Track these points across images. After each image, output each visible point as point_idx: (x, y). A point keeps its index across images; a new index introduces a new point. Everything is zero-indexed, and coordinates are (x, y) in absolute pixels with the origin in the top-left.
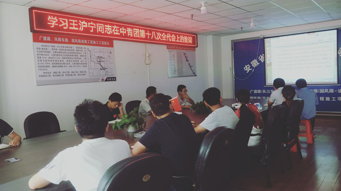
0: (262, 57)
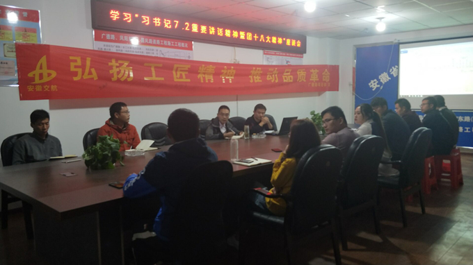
0: (395, 70)
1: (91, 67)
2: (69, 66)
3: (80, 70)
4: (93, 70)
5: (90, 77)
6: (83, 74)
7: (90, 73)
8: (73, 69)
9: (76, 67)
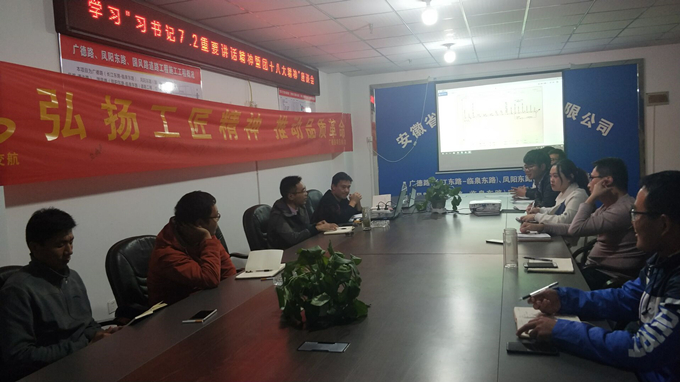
0: (431, 118)
1: (75, 113)
2: (38, 111)
3: (56, 119)
4: (78, 118)
5: (74, 132)
6: (62, 127)
7: (74, 125)
8: (44, 116)
9: (50, 111)
